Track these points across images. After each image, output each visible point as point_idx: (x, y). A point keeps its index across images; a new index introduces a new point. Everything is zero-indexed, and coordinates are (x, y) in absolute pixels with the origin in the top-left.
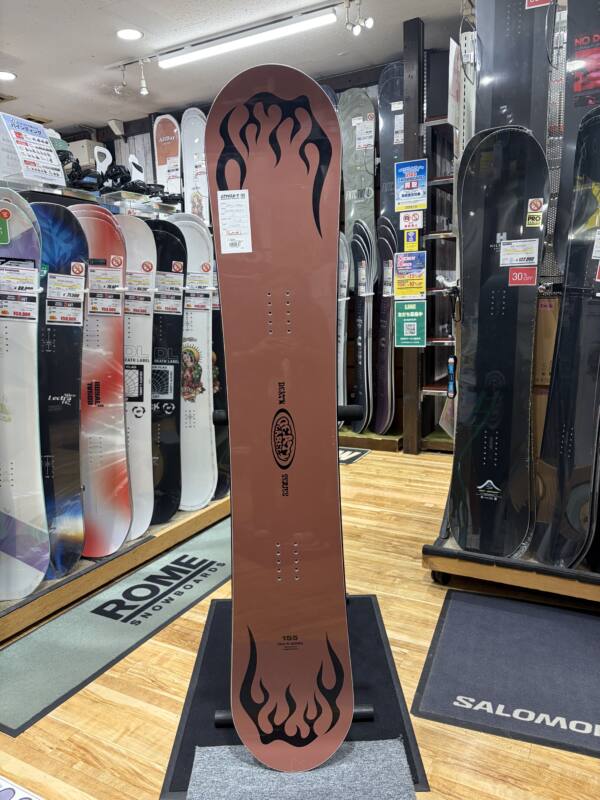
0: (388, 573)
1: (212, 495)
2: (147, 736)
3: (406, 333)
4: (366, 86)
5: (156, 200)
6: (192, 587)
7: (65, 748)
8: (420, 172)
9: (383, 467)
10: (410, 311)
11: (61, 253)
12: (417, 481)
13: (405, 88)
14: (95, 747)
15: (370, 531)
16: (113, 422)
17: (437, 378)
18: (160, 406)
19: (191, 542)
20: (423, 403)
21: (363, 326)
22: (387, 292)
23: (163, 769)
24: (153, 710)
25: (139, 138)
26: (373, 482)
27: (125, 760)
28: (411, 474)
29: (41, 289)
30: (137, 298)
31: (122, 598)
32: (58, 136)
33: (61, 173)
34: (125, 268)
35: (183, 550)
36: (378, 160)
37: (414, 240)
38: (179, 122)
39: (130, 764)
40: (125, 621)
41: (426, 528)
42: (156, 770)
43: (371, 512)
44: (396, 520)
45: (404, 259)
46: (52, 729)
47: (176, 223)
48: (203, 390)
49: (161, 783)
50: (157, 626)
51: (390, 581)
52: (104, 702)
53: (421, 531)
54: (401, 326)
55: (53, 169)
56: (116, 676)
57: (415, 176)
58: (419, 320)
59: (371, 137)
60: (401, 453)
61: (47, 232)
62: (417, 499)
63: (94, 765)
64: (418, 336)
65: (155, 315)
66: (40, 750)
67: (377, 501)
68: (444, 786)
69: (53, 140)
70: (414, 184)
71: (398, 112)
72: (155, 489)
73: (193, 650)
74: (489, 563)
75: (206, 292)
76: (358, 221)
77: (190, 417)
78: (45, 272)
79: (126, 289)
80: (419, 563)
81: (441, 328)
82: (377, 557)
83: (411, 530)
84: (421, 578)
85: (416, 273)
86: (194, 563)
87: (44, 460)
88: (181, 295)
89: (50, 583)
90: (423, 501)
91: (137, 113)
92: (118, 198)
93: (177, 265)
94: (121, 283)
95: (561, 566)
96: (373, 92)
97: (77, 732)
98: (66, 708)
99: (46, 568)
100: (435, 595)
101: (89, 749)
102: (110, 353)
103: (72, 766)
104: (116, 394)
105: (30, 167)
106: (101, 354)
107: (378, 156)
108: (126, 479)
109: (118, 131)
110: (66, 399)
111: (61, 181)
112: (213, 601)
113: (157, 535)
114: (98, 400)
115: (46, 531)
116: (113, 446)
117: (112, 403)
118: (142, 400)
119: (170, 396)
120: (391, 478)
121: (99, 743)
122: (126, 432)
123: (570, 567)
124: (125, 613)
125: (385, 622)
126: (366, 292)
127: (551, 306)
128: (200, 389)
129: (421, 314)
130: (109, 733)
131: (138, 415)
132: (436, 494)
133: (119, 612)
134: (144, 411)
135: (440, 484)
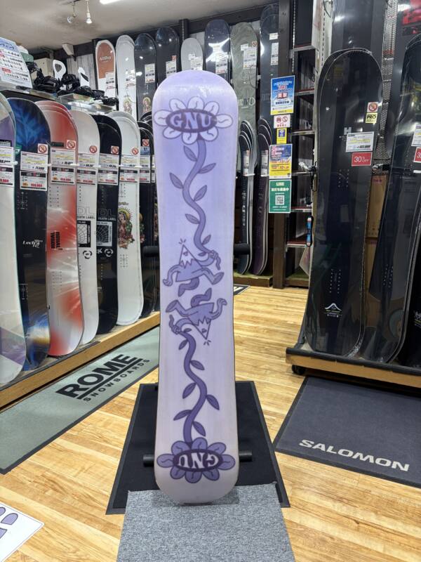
0: (262, 367)
1: (140, 314)
2: (96, 473)
3: (277, 203)
4: (252, 21)
5: (99, 102)
6: (126, 375)
7: (39, 481)
8: (290, 86)
9: (259, 297)
10: (280, 187)
11: (30, 137)
12: (281, 307)
13: (280, 22)
14: (61, 480)
15: (248, 339)
16: (69, 261)
17: (297, 236)
18: (103, 251)
19: (125, 346)
20: (287, 253)
21: (246, 197)
22: (264, 173)
23: (108, 493)
24: (101, 456)
25: (85, 57)
26: (252, 307)
27: (82, 489)
28: (278, 302)
29: (16, 163)
30: (85, 172)
31: (77, 383)
32: (26, 52)
33: (29, 78)
34: (77, 150)
35: (120, 352)
36: (259, 77)
37: (284, 135)
38: (115, 46)
39: (85, 491)
40: (80, 398)
41: (288, 338)
42: (103, 494)
43: (250, 327)
44: (267, 332)
45: (276, 149)
46: (30, 469)
47: (114, 118)
48: (133, 240)
49: (106, 503)
50: (103, 401)
51: (263, 372)
52: (66, 451)
53: (284, 339)
54: (273, 198)
55: (23, 75)
56: (75, 433)
57: (285, 88)
58: (286, 193)
59: (254, 59)
60: (271, 288)
61: (20, 121)
62: (282, 318)
63: (60, 492)
64: (285, 205)
65: (98, 185)
66: (22, 483)
67: (254, 319)
68: (300, 504)
69: (23, 54)
70: (285, 95)
71: (274, 41)
72: (100, 308)
73: (127, 417)
74: (332, 360)
75: (135, 170)
76: (244, 122)
77: (124, 260)
78: (19, 150)
79: (78, 165)
80: (283, 361)
81: (301, 200)
82: (254, 357)
83: (278, 339)
84: (285, 370)
85: (285, 160)
86: (127, 360)
87: (20, 287)
88: (117, 170)
89: (26, 373)
90: (286, 320)
91: (84, 38)
92: (71, 99)
93: (114, 149)
94: (74, 161)
95: (381, 361)
96: (256, 25)
97: (48, 470)
98: (40, 455)
99: (24, 362)
100: (294, 382)
101: (56, 481)
102: (67, 211)
103: (44, 493)
104: (71, 241)
105: (6, 73)
106: (60, 212)
107: (259, 74)
108: (79, 302)
109: (69, 52)
110: (36, 243)
111: (29, 85)
112: (141, 385)
113: (101, 341)
114: (58, 245)
115: (23, 337)
116: (69, 278)
117: (68, 247)
118: (90, 247)
119: (110, 244)
120: (263, 304)
121: (63, 478)
122: (79, 269)
123: (387, 362)
124: (80, 393)
125: (260, 399)
126: (249, 173)
127: (381, 181)
128: (131, 240)
129: (288, 189)
130: (70, 470)
131: (88, 256)
132: (295, 315)
133: (76, 392)
134: (91, 254)
135: (297, 309)
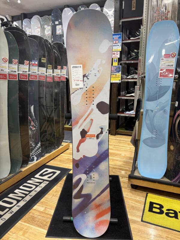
8: (119, 38)
12: (117, 146)
37: (116, 62)
45: (113, 68)
60: (110, 135)
70: (117, 42)
90: (120, 153)
91: (17, 13)
113: (23, 170)
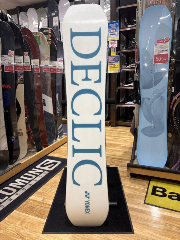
20: (117, 109)
25: (13, 16)
37: (114, 51)
44: (112, 152)
45: (111, 58)
57: (114, 27)
